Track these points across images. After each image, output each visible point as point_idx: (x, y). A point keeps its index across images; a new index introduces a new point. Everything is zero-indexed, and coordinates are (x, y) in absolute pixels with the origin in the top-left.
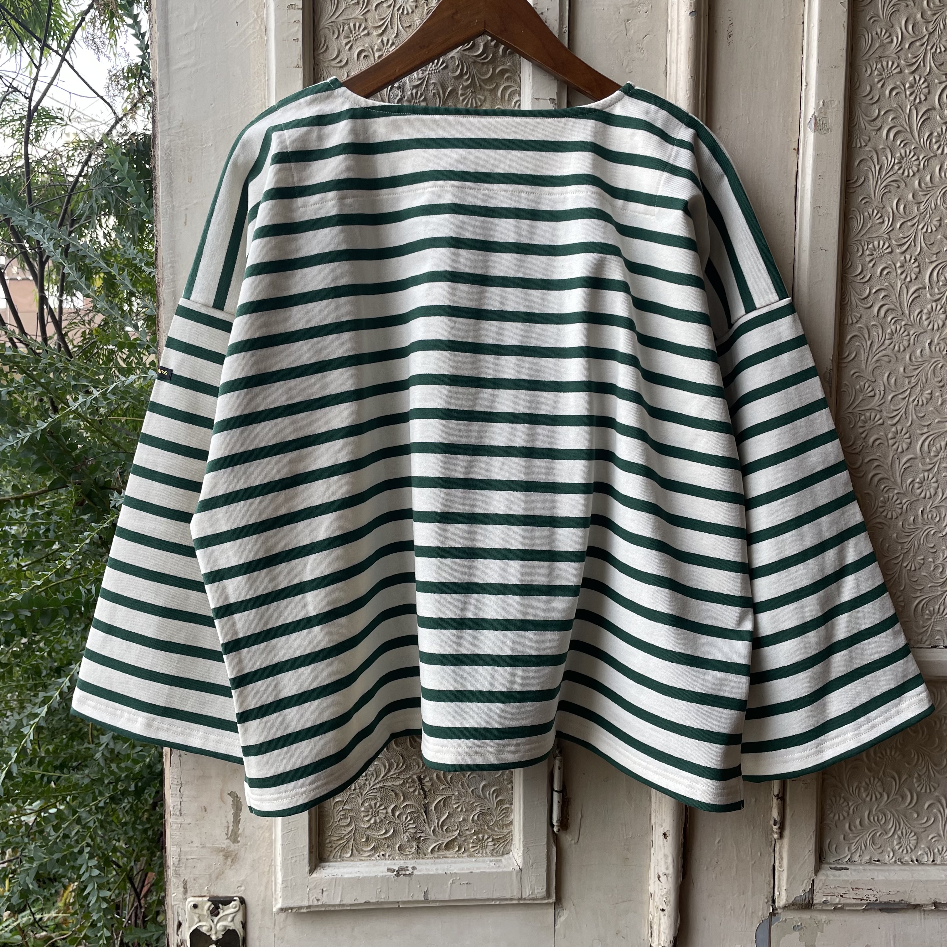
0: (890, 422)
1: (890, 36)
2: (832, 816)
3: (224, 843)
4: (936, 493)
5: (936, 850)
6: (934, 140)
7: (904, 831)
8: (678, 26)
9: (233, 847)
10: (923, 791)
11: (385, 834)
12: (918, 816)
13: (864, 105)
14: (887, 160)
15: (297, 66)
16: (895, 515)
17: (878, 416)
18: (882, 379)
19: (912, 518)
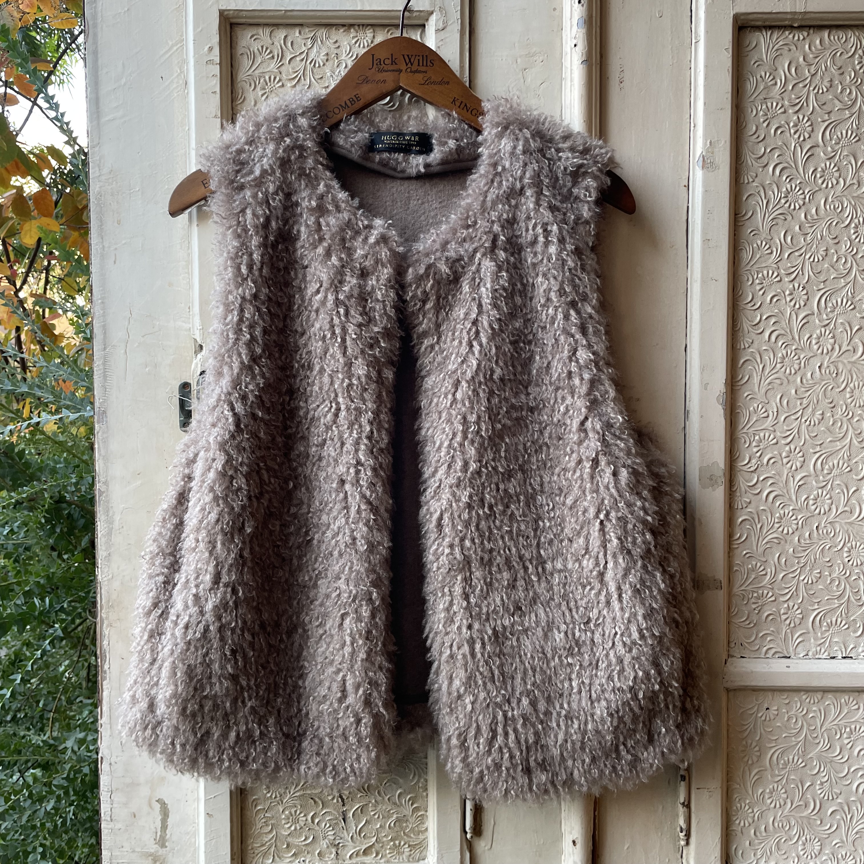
0: (783, 442)
1: (774, 78)
2: (737, 822)
3: (153, 848)
4: (830, 509)
5: (840, 856)
6: (818, 176)
7: (808, 837)
8: (571, 74)
9: (162, 852)
10: (826, 798)
11: (305, 840)
12: (821, 823)
13: (751, 144)
14: (774, 194)
15: (216, 117)
16: (791, 531)
17: (772, 436)
18: (775, 401)
19: (808, 534)
